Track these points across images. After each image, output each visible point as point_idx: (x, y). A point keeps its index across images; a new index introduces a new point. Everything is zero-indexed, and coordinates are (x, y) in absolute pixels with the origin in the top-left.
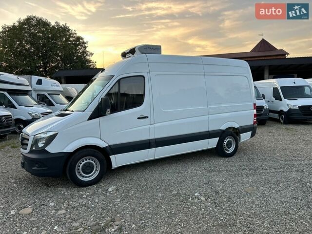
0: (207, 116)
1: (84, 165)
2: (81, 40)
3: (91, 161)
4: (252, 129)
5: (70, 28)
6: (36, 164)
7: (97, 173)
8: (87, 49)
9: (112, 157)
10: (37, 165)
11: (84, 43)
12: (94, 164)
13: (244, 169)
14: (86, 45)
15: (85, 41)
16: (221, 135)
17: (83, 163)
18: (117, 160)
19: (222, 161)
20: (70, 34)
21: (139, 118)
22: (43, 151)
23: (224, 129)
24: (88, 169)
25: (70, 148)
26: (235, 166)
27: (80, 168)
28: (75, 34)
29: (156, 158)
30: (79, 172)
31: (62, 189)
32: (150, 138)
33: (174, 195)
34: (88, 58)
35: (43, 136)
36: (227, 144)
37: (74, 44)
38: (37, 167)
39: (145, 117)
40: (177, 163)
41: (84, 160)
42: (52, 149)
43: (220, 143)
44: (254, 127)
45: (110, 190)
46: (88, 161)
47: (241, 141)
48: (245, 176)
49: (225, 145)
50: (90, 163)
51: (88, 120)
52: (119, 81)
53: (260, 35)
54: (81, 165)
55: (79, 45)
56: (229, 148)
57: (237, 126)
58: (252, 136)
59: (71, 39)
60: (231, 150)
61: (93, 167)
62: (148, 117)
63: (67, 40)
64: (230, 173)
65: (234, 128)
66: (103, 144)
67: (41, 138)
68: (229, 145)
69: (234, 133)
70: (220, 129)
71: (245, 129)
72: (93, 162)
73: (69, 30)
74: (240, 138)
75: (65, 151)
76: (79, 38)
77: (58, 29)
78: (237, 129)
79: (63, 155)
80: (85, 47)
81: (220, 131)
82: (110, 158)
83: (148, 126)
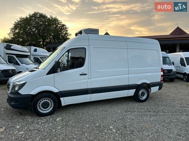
0: (128, 75)
1: (43, 103)
2: (64, 27)
4: (159, 85)
5: (58, 19)
6: (13, 100)
7: (51, 108)
8: (68, 32)
9: (62, 99)
10: (13, 102)
11: (66, 28)
12: (50, 102)
13: (150, 111)
14: (67, 29)
15: (67, 27)
16: (138, 87)
17: (42, 102)
18: (65, 101)
19: (136, 105)
20: (58, 23)
21: (80, 75)
22: (17, 93)
23: (140, 84)
24: (45, 105)
25: (34, 92)
26: (144, 109)
27: (40, 105)
28: (62, 23)
29: (92, 100)
30: (40, 107)
31: (28, 117)
32: (88, 88)
33: (96, 127)
34: (68, 37)
35: (18, 83)
36: (141, 94)
37: (60, 29)
38: (14, 103)
39: (85, 74)
40: (107, 104)
41: (43, 100)
42: (23, 92)
43: (136, 93)
44: (161, 84)
45: (57, 120)
46: (46, 100)
47: (151, 92)
48: (149, 116)
49: (140, 94)
50: (47, 102)
51: (47, 75)
52: (69, 51)
53: (176, 24)
54: (41, 103)
55: (63, 29)
56: (143, 96)
57: (148, 82)
58: (160, 89)
59: (59, 26)
60: (144, 98)
61: (49, 104)
62: (87, 74)
63: (57, 26)
64: (139, 113)
65: (147, 84)
66: (56, 90)
67: (16, 85)
68: (143, 94)
69: (147, 87)
70: (137, 84)
71: (154, 85)
72: (49, 101)
73: (58, 20)
74: (151, 90)
75: (31, 93)
76: (63, 25)
77: (52, 20)
78: (149, 84)
79: (30, 96)
80: (67, 31)
81: (136, 85)
82: (60, 99)
83: (87, 80)
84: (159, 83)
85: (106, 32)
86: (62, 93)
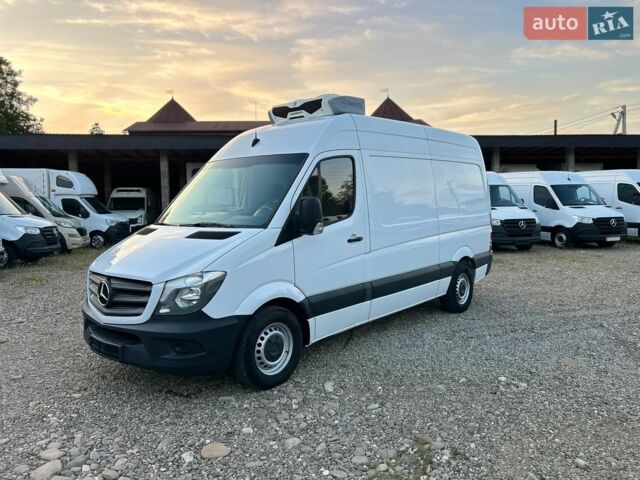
1: (269, 341)
3: (278, 332)
6: (176, 345)
9: (312, 322)
10: (178, 349)
12: (284, 337)
16: (454, 271)
17: (266, 338)
18: (321, 327)
21: (350, 241)
23: (458, 260)
24: (274, 349)
25: (247, 308)
27: (262, 349)
29: (370, 319)
30: (260, 358)
31: (229, 398)
32: (365, 281)
39: (359, 239)
40: (385, 329)
41: (268, 331)
42: (215, 310)
43: (452, 287)
44: (489, 256)
46: (274, 332)
47: (476, 281)
49: (458, 289)
50: (277, 336)
51: (276, 245)
52: (318, 166)
54: (263, 343)
56: (462, 295)
57: (472, 254)
58: (488, 271)
61: (283, 344)
62: (362, 239)
68: (462, 289)
70: (453, 260)
71: (481, 260)
72: (281, 334)
74: (474, 276)
75: (238, 312)
78: (472, 259)
79: (236, 322)
80: (16, 84)
81: (452, 264)
82: (308, 322)
83: (362, 257)
84: (485, 256)
85: (170, 99)
86: (313, 301)
